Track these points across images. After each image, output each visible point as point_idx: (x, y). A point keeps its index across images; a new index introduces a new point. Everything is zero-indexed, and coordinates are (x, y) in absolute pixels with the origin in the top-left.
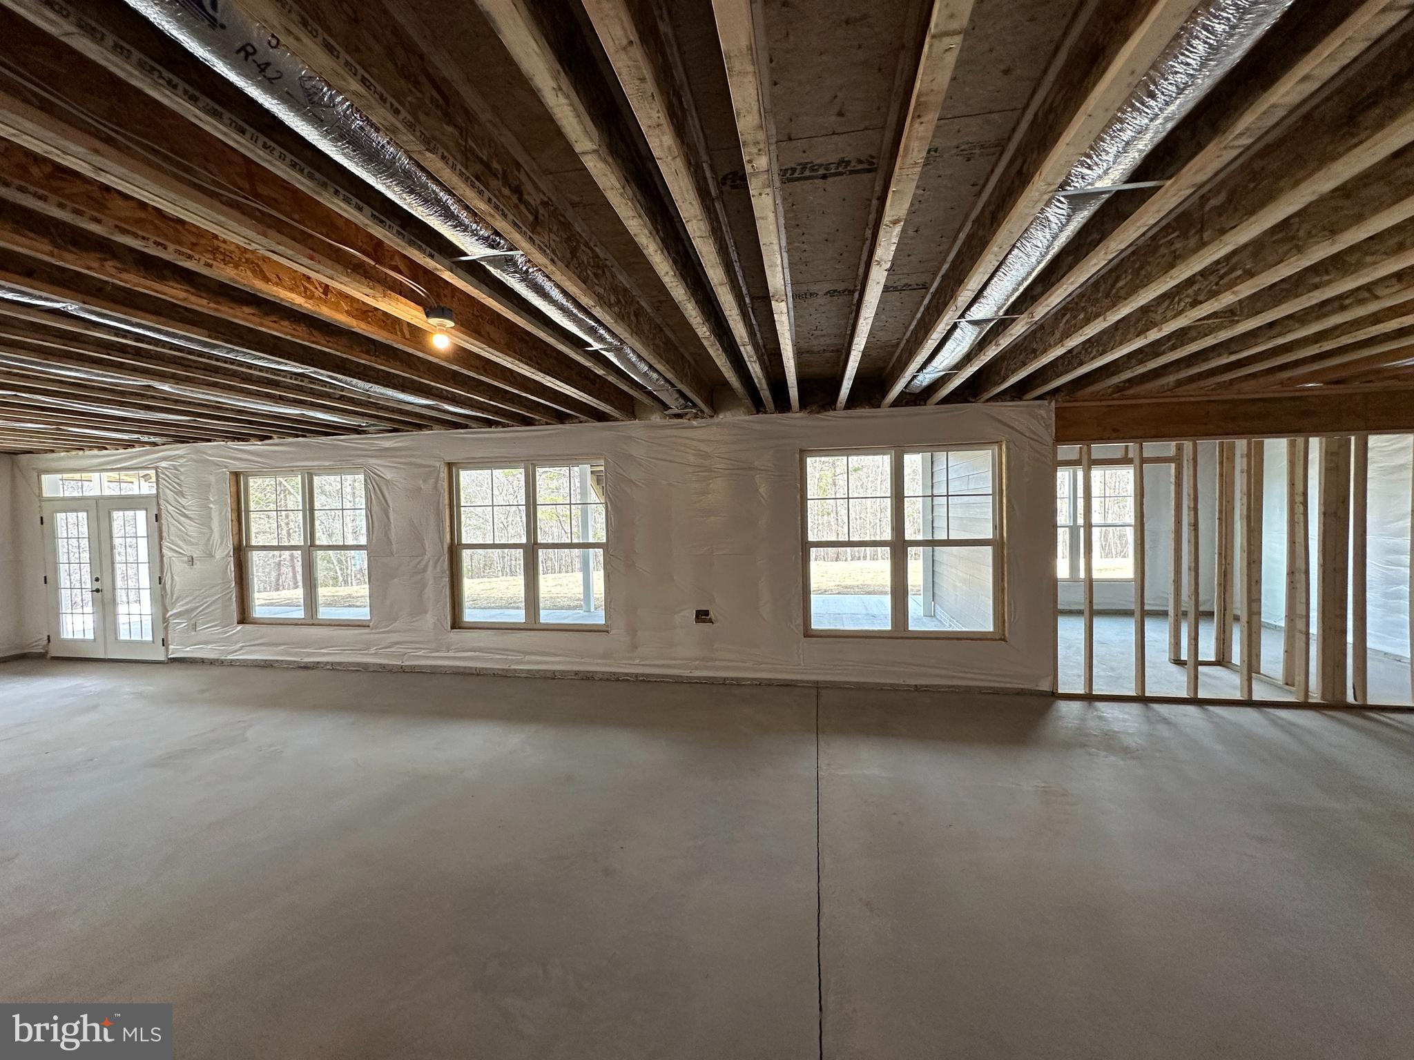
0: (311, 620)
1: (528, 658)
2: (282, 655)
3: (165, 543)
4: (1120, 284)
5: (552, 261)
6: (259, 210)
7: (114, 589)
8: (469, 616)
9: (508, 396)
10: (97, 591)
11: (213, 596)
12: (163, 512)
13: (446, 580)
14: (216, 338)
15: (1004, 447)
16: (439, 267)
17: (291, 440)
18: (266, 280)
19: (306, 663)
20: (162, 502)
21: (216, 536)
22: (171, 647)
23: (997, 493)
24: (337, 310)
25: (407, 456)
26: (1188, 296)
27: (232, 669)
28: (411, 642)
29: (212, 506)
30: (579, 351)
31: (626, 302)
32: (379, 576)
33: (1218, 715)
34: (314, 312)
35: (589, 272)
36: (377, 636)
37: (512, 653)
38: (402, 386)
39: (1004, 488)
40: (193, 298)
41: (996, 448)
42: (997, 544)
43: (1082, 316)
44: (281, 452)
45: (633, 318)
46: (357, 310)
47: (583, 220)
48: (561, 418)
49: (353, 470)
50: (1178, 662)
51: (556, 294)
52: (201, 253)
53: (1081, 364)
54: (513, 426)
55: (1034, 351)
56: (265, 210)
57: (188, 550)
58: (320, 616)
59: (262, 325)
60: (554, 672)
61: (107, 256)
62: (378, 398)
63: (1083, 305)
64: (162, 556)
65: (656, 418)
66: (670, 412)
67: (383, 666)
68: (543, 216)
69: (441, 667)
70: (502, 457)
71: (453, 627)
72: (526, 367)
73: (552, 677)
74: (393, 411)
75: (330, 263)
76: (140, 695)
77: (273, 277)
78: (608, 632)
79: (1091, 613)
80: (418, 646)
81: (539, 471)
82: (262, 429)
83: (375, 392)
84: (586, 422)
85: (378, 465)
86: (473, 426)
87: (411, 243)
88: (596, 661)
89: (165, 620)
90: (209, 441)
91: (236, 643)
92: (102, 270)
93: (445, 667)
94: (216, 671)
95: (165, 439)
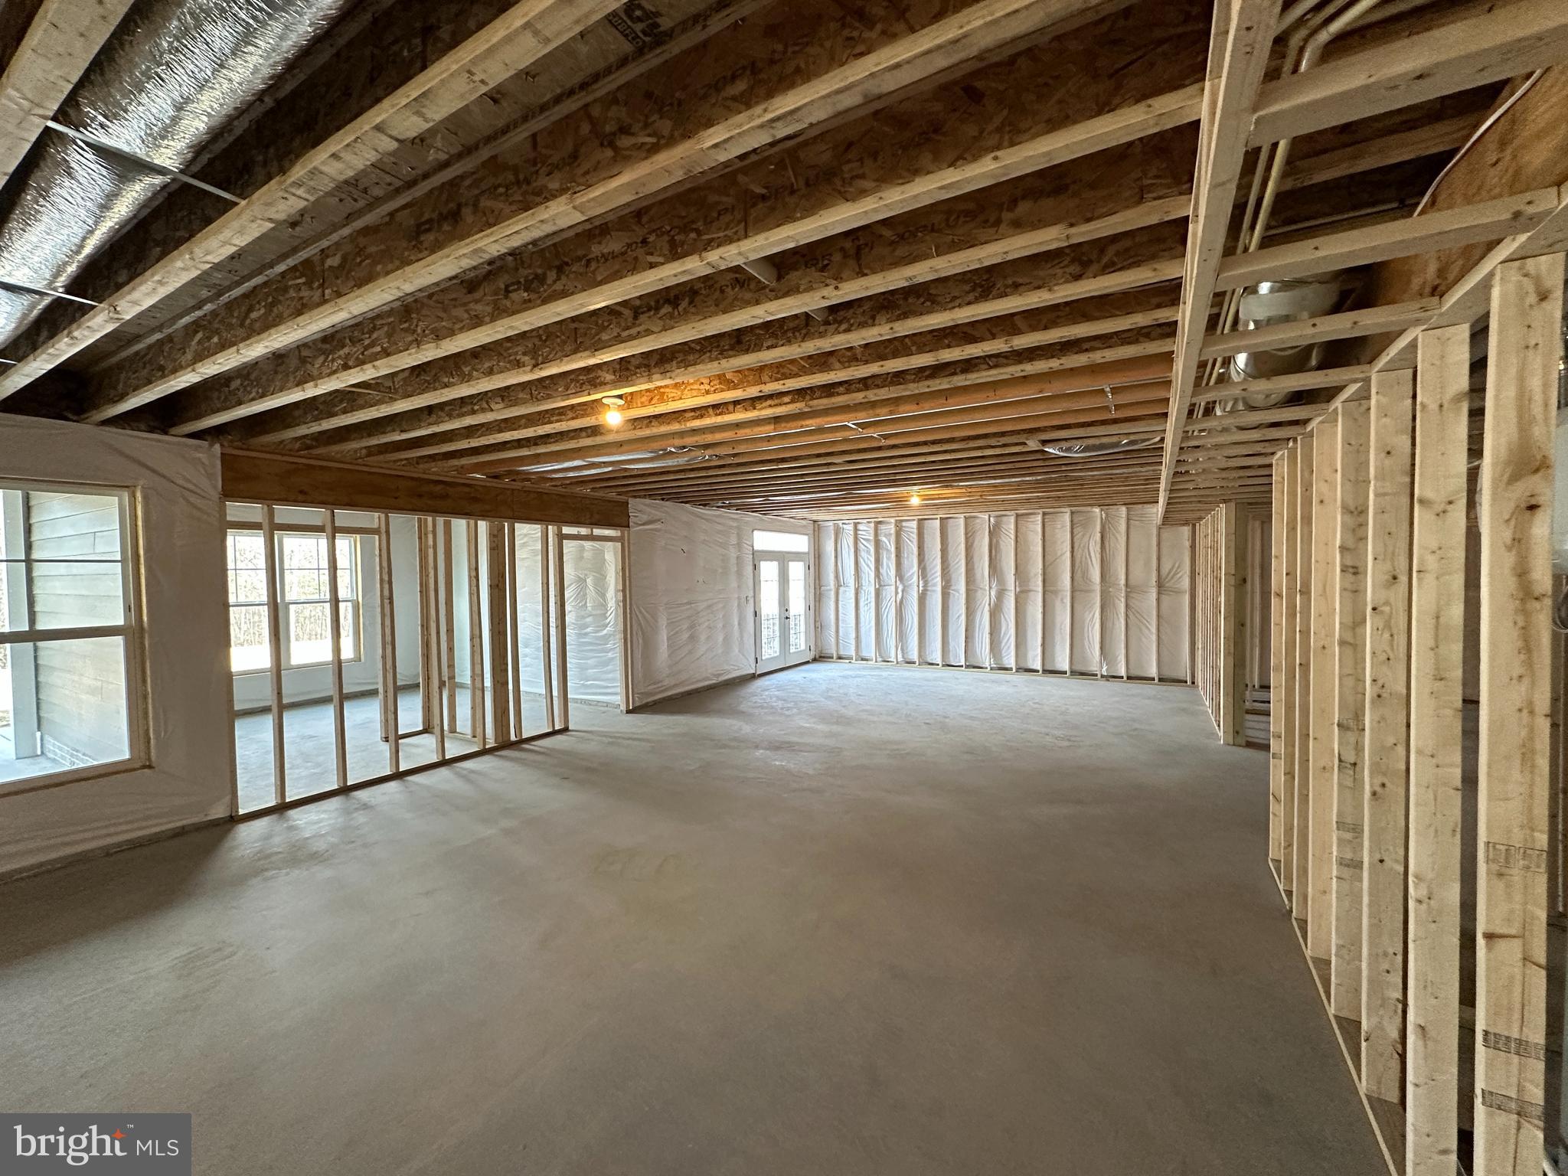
4: (254, 315)
15: (139, 495)
23: (130, 559)
26: (340, 357)
33: (417, 784)
39: (141, 552)
41: (126, 496)
42: (133, 634)
43: (215, 340)
50: (386, 740)
53: (240, 403)
55: (162, 368)
63: (216, 326)
79: (280, 707)
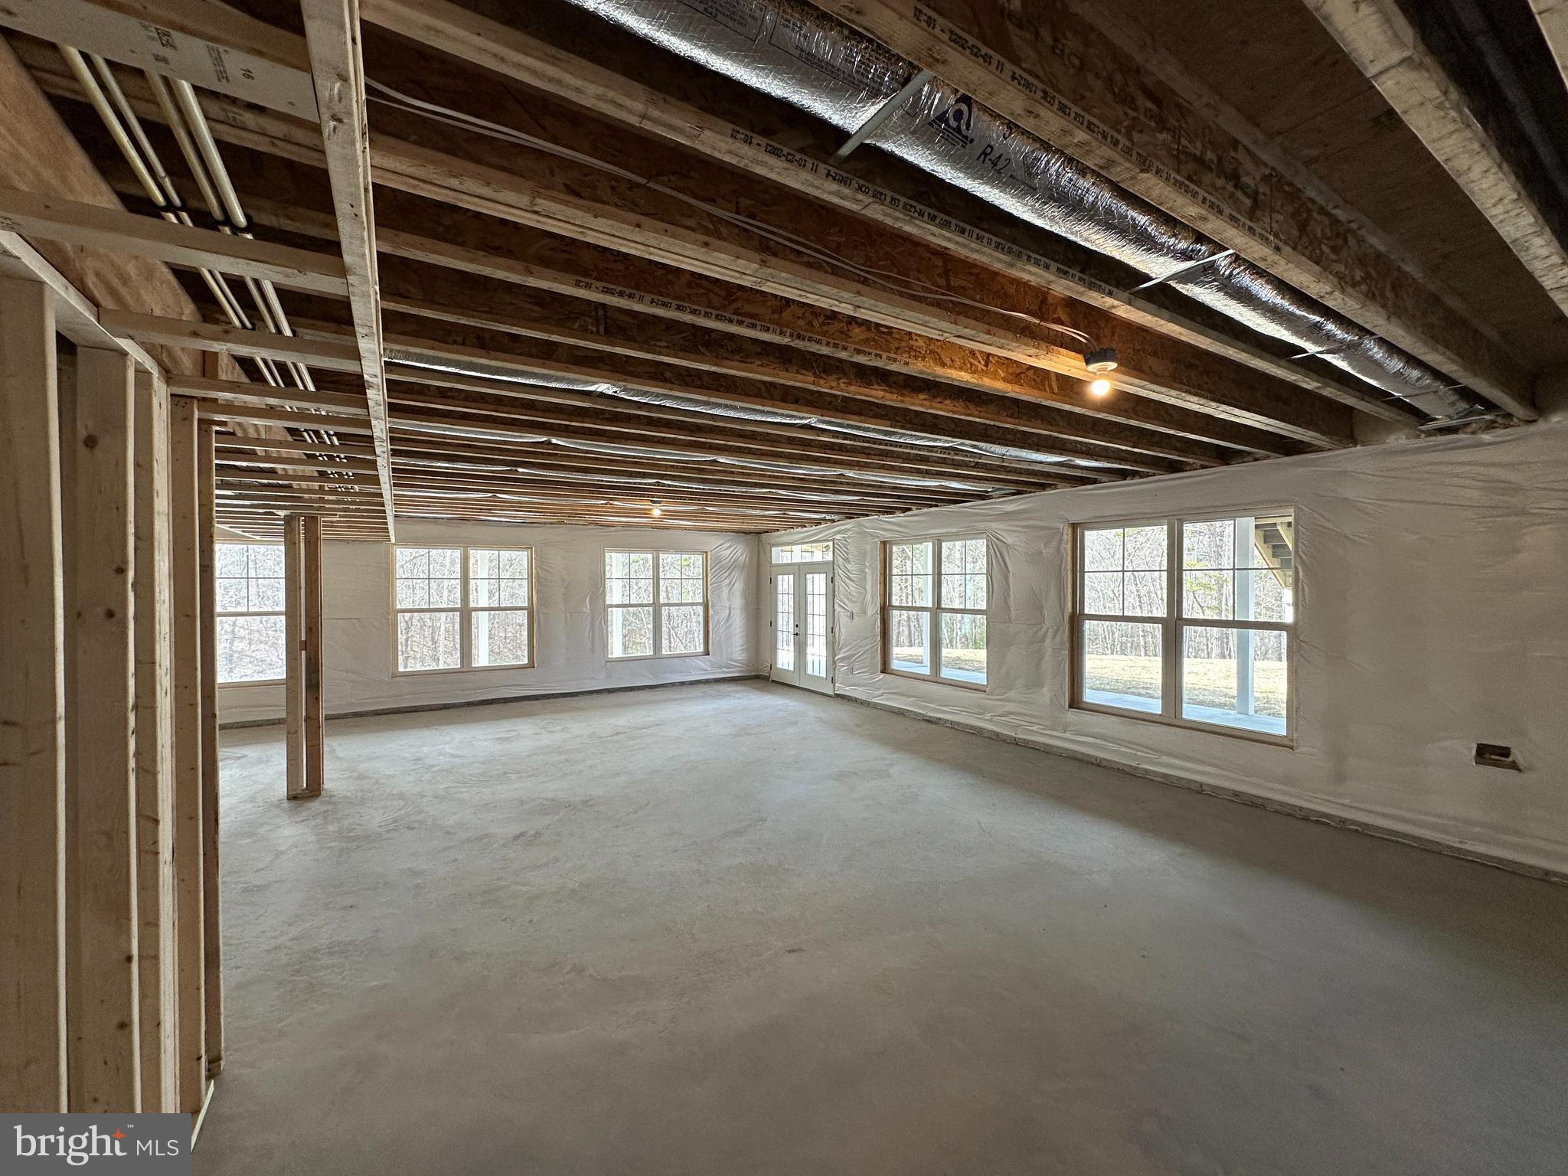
0: (935, 678)
1: (1164, 759)
2: (910, 705)
3: (836, 601)
5: (1278, 249)
6: (951, 301)
7: (806, 634)
8: (1089, 696)
9: (1155, 439)
10: (797, 634)
11: (865, 646)
12: (837, 575)
13: (1066, 653)
14: (895, 427)
16: (1116, 303)
17: (925, 510)
18: (943, 365)
19: (931, 717)
20: (836, 567)
21: (869, 597)
22: (837, 685)
24: (995, 379)
25: (1027, 519)
27: (875, 711)
28: (1026, 715)
29: (867, 570)
30: (1283, 362)
31: (1379, 273)
32: (996, 642)
34: (976, 385)
35: (1324, 248)
36: (992, 702)
37: (1141, 749)
38: (1037, 445)
40: (889, 396)
44: (916, 521)
45: (1389, 294)
46: (1011, 374)
47: (1320, 178)
48: (1224, 457)
49: (976, 534)
51: (1265, 292)
52: (901, 354)
54: (1154, 475)
56: (955, 299)
57: (850, 607)
58: (943, 676)
59: (931, 408)
60: (1201, 785)
61: (840, 376)
62: (1011, 461)
64: (834, 611)
65: (1398, 440)
66: (1431, 425)
67: (997, 734)
68: (1264, 194)
69: (1057, 747)
70: (1138, 514)
71: (1071, 706)
72: (1195, 399)
73: (1198, 790)
74: (1020, 473)
75: (1002, 332)
76: (821, 719)
77: (948, 362)
78: (1292, 748)
80: (1033, 720)
81: (1188, 528)
82: (904, 501)
83: (1011, 456)
84: (1267, 457)
85: (999, 529)
86: (1104, 480)
87: (1091, 287)
88: (1270, 785)
89: (834, 663)
90: (867, 515)
91: (879, 689)
92: (838, 388)
93: (1060, 748)
94: (864, 710)
95: (841, 516)
